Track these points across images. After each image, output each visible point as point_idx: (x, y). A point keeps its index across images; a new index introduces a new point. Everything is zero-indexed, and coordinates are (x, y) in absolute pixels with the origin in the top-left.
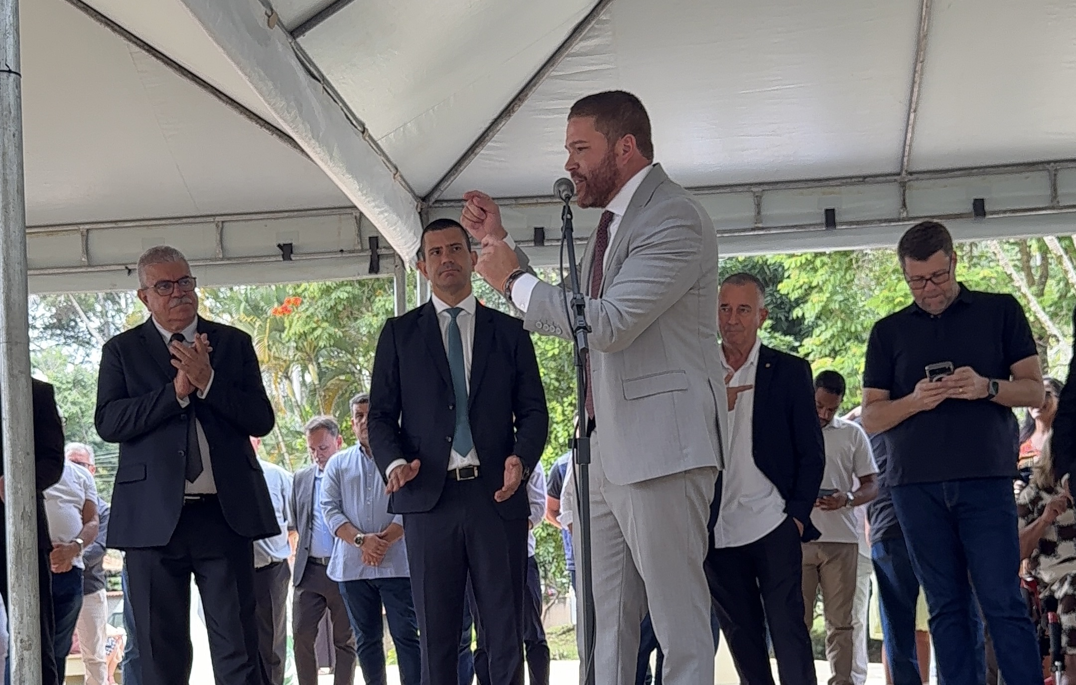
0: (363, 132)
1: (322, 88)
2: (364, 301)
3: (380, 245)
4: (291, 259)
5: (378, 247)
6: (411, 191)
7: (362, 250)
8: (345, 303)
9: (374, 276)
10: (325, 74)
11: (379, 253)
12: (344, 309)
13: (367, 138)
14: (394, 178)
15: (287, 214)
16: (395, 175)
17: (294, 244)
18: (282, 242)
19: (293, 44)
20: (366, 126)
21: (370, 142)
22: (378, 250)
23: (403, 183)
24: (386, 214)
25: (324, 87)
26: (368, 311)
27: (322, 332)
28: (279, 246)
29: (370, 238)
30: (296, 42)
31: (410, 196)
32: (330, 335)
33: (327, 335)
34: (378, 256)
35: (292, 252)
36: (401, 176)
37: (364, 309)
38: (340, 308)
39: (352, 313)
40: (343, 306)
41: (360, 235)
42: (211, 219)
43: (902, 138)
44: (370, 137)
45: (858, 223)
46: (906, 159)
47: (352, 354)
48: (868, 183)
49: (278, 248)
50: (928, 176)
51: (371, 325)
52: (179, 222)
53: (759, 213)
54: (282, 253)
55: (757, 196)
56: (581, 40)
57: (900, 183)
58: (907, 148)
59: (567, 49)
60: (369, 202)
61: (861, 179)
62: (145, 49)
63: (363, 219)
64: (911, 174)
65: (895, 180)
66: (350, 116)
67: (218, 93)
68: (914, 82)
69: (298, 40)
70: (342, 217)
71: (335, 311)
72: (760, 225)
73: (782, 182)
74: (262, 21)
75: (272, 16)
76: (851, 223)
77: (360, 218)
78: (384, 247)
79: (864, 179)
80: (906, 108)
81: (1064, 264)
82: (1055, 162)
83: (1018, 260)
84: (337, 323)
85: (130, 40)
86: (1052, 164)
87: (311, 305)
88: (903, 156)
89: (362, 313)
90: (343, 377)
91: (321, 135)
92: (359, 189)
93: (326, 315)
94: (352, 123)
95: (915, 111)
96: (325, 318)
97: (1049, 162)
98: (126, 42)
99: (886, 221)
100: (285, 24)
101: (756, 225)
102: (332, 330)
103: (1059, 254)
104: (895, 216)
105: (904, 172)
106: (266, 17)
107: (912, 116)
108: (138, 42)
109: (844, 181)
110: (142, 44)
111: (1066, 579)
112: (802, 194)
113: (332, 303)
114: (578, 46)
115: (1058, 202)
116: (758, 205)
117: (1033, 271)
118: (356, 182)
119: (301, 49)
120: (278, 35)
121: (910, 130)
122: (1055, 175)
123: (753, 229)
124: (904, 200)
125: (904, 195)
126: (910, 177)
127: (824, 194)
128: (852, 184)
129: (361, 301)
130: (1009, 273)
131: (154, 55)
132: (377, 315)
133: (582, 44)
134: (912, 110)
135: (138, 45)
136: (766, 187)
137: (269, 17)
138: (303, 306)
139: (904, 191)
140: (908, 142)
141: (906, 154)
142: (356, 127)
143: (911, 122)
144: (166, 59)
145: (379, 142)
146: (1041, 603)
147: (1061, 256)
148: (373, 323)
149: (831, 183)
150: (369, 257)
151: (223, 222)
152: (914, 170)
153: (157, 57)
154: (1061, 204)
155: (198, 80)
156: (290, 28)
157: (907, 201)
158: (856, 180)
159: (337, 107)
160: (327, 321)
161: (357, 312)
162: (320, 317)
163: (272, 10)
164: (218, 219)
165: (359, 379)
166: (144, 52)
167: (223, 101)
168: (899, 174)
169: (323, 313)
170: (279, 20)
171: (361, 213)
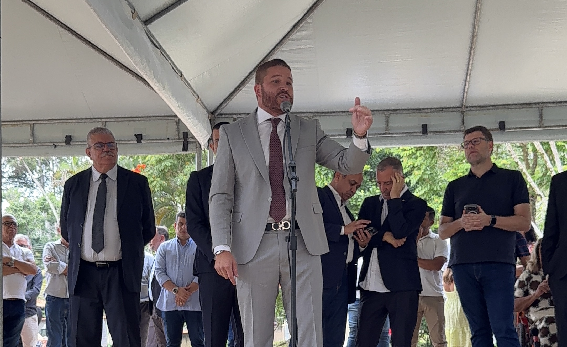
0: (181, 77)
1: (160, 52)
2: (179, 168)
3: (189, 136)
4: (141, 143)
5: (187, 137)
6: (206, 108)
7: (179, 139)
8: (169, 168)
9: (185, 153)
10: (162, 45)
11: (188, 140)
12: (169, 171)
13: (183, 80)
14: (197, 101)
15: (140, 119)
16: (197, 99)
17: (143, 134)
18: (137, 133)
19: (145, 28)
20: (183, 73)
21: (185, 82)
22: (188, 139)
23: (202, 104)
24: (192, 120)
25: (161, 52)
26: (181, 173)
27: (157, 183)
28: (135, 135)
29: (183, 132)
30: (147, 28)
31: (205, 111)
32: (161, 185)
33: (158, 185)
34: (188, 142)
35: (142, 139)
36: (201, 100)
37: (179, 172)
38: (166, 170)
39: (172, 174)
40: (168, 170)
41: (178, 131)
42: (99, 120)
43: (463, 88)
44: (185, 79)
45: (439, 132)
46: (464, 99)
47: (172, 195)
48: (445, 112)
49: (135, 137)
50: (476, 109)
51: (183, 180)
52: (82, 121)
53: (387, 125)
54: (136, 139)
55: (387, 117)
56: (297, 32)
57: (461, 112)
58: (465, 94)
59: (289, 36)
60: (183, 113)
61: (441, 109)
62: (67, 30)
63: (180, 123)
64: (467, 107)
65: (459, 111)
66: (174, 68)
67: (105, 54)
68: (470, 59)
69: (148, 26)
70: (169, 121)
71: (164, 172)
72: (388, 132)
73: (400, 110)
74: (129, 16)
75: (134, 13)
76: (435, 132)
77: (179, 122)
78: (191, 138)
79: (442, 109)
80: (465, 73)
81: (545, 158)
82: (542, 103)
83: (522, 155)
84: (165, 179)
85: (59, 24)
86: (540, 104)
87: (151, 168)
88: (463, 98)
89: (178, 173)
90: (167, 207)
91: (159, 77)
92: (179, 106)
93: (159, 174)
94: (175, 71)
95: (470, 75)
96: (158, 176)
97: (538, 103)
98: (57, 26)
99: (454, 131)
100: (141, 17)
101: (387, 132)
102: (162, 182)
103: (542, 153)
104: (458, 129)
105: (463, 106)
106: (132, 14)
107: (468, 77)
108: (63, 26)
109: (432, 110)
110: (65, 27)
111: (543, 319)
112: (410, 116)
113: (162, 168)
114: (295, 35)
115: (543, 124)
116: (387, 121)
117: (529, 161)
118: (177, 102)
119: (149, 31)
120: (138, 24)
121: (467, 84)
122: (542, 110)
123: (385, 134)
124: (463, 121)
125: (463, 118)
126: (466, 109)
127: (422, 116)
128: (436, 112)
129: (178, 167)
130: (516, 161)
131: (72, 33)
132: (186, 175)
133: (298, 34)
134: (468, 74)
135: (63, 27)
136: (392, 112)
137: (133, 13)
138: (147, 169)
139: (463, 116)
140: (466, 91)
141: (465, 97)
142: (177, 74)
143: (468, 80)
144: (77, 35)
145: (189, 82)
146: (530, 332)
147: (543, 154)
148: (184, 179)
149: (426, 111)
150: (183, 143)
151: (106, 122)
152: (468, 105)
153: (73, 34)
154: (545, 125)
155: (95, 47)
156: (144, 20)
157: (465, 121)
158: (439, 110)
159: (168, 63)
160: (159, 177)
161: (175, 173)
162: (156, 175)
163: (135, 10)
164: (103, 120)
165: (176, 209)
166: (66, 31)
167: (107, 58)
168: (461, 107)
169: (157, 173)
170: (138, 15)
171: (179, 119)
